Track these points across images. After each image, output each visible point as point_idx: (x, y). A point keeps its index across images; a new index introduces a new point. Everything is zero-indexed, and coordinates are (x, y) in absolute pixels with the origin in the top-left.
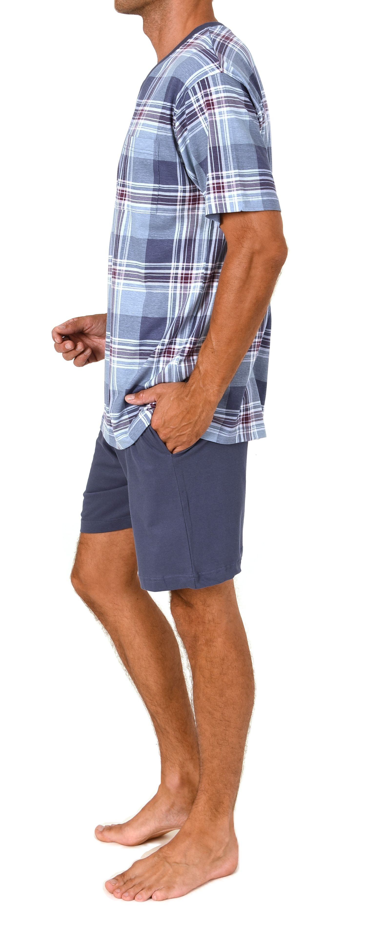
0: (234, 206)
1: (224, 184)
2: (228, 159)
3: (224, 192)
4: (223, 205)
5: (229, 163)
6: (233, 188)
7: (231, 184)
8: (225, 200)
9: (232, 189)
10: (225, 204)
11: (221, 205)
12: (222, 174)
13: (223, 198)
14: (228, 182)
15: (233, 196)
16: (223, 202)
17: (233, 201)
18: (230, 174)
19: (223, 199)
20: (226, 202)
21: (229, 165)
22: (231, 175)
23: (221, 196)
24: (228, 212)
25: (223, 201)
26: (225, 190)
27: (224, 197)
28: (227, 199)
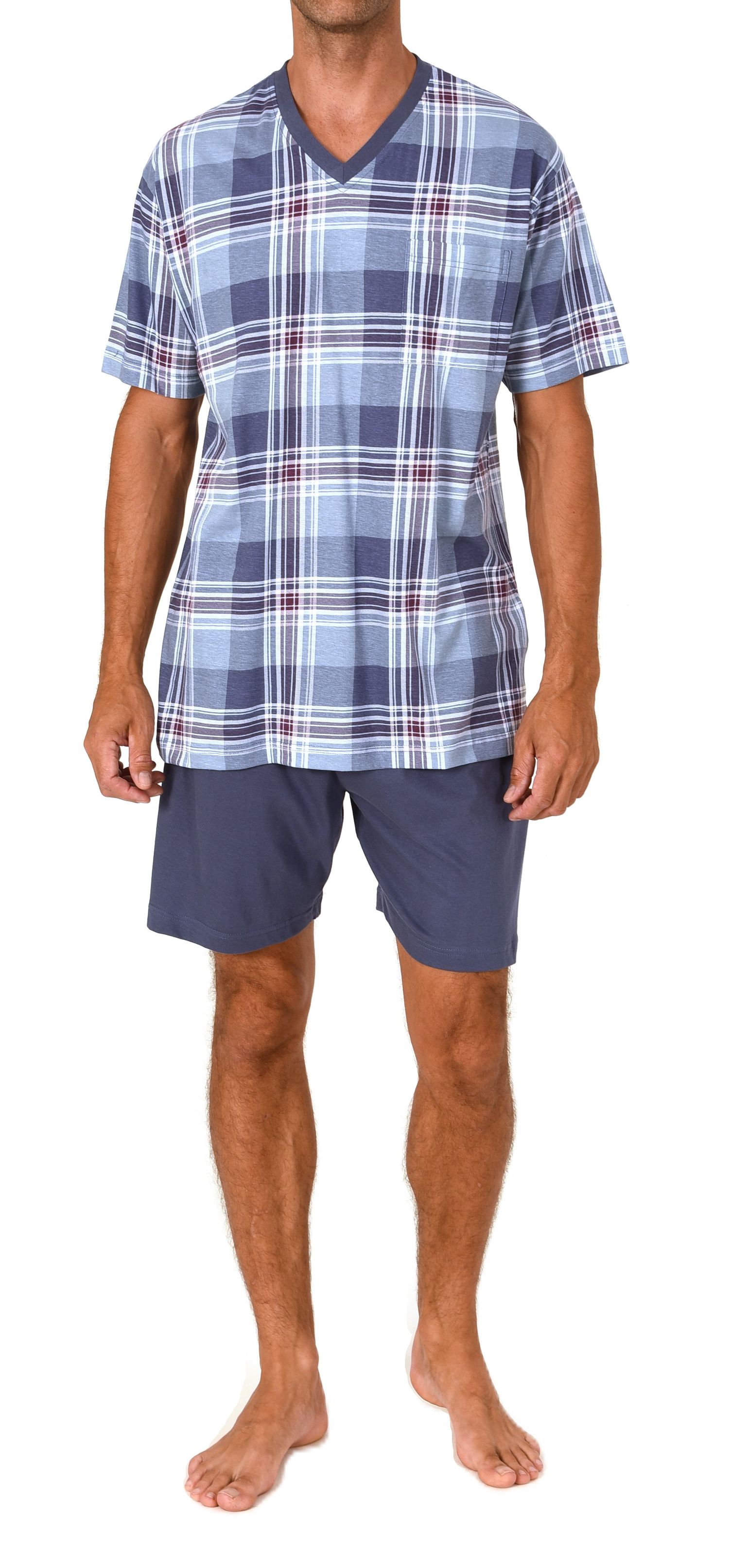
0: (615, 357)
1: (597, 325)
2: (599, 284)
3: (597, 336)
4: (597, 357)
5: (601, 290)
6: (611, 329)
7: (608, 322)
8: (600, 349)
9: (609, 330)
10: (601, 354)
11: (594, 357)
12: (591, 310)
13: (596, 346)
14: (602, 321)
15: (612, 341)
16: (597, 352)
17: (613, 349)
18: (604, 308)
19: (596, 348)
20: (602, 351)
21: (601, 294)
22: (606, 309)
23: (594, 343)
24: (607, 365)
25: (597, 350)
26: (598, 333)
27: (599, 344)
28: (603, 346)
